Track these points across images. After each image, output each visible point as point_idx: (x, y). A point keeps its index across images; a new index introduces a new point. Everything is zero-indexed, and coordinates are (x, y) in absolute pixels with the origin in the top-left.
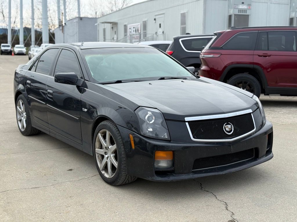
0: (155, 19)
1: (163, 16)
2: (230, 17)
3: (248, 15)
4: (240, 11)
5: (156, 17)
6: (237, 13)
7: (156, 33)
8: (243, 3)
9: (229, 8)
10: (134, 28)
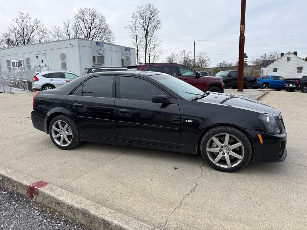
0: (37, 57)
1: (44, 55)
2: (94, 57)
3: (104, 57)
4: (99, 54)
5: (38, 56)
6: (98, 55)
7: (39, 66)
8: (100, 50)
9: (92, 52)
10: (17, 62)
